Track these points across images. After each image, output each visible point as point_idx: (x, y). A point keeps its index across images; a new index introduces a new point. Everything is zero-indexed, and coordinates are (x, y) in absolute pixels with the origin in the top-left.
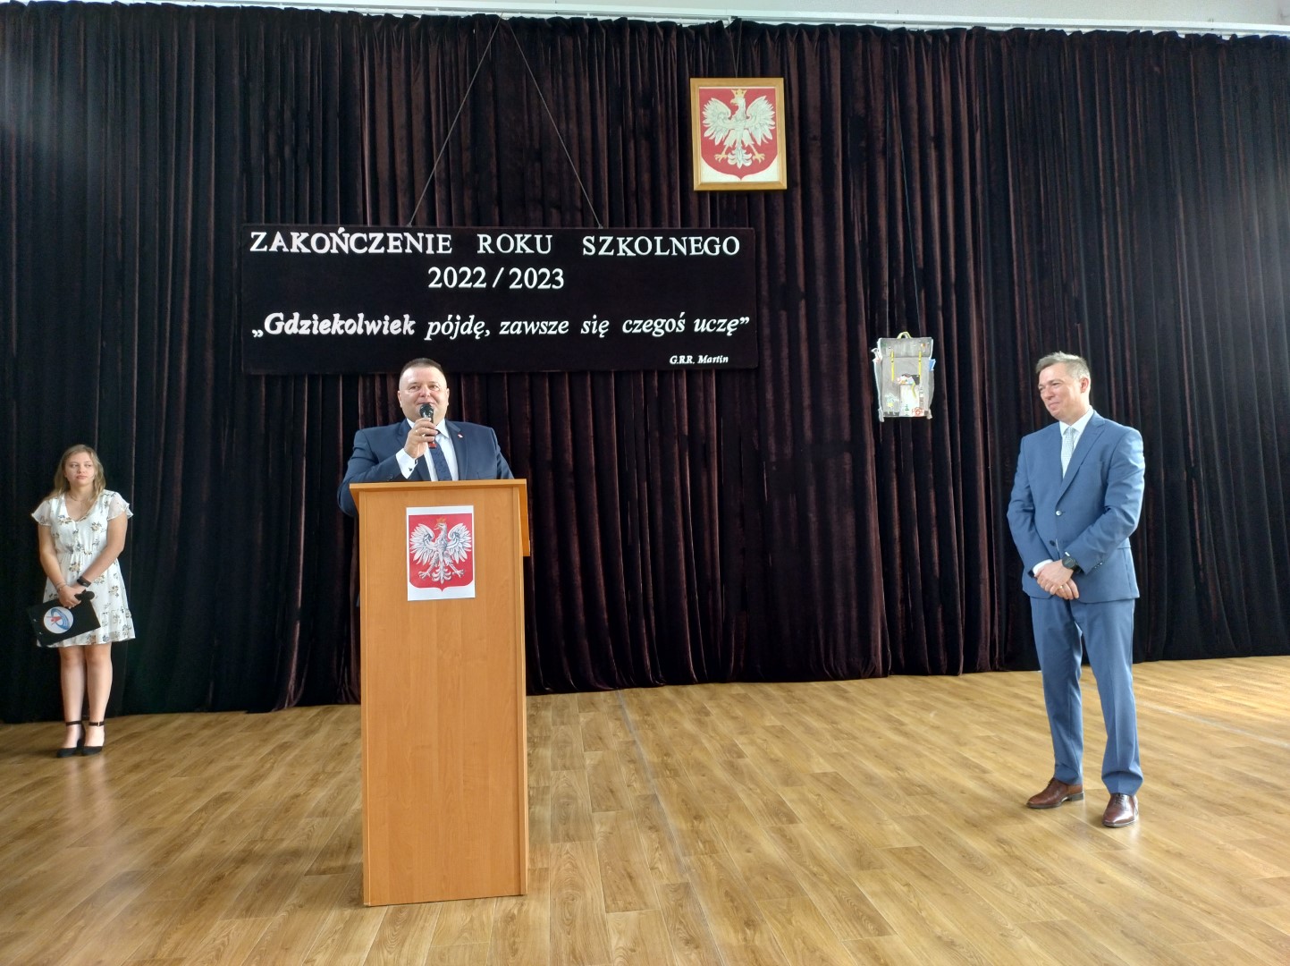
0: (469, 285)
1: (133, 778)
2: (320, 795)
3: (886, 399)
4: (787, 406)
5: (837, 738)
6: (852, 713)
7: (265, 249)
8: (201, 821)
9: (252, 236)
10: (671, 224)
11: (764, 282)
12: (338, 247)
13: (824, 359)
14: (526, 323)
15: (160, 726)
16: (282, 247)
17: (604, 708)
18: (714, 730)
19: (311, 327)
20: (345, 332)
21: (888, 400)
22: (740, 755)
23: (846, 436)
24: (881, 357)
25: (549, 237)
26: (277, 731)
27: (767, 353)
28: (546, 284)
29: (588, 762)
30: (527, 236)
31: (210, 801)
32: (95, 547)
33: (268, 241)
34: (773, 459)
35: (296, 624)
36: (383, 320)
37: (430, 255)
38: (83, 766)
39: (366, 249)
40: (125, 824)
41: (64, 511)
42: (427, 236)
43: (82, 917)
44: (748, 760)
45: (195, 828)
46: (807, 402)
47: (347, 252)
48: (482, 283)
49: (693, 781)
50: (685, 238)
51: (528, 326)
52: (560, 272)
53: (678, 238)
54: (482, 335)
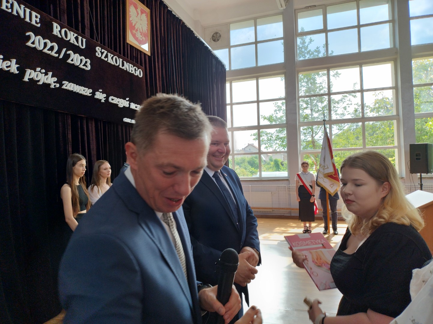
0: (49, 52)
25: (84, 40)
30: (76, 35)
42: (26, 9)
50: (128, 64)
51: (76, 87)
52: (89, 61)
53: (126, 62)
54: (55, 86)
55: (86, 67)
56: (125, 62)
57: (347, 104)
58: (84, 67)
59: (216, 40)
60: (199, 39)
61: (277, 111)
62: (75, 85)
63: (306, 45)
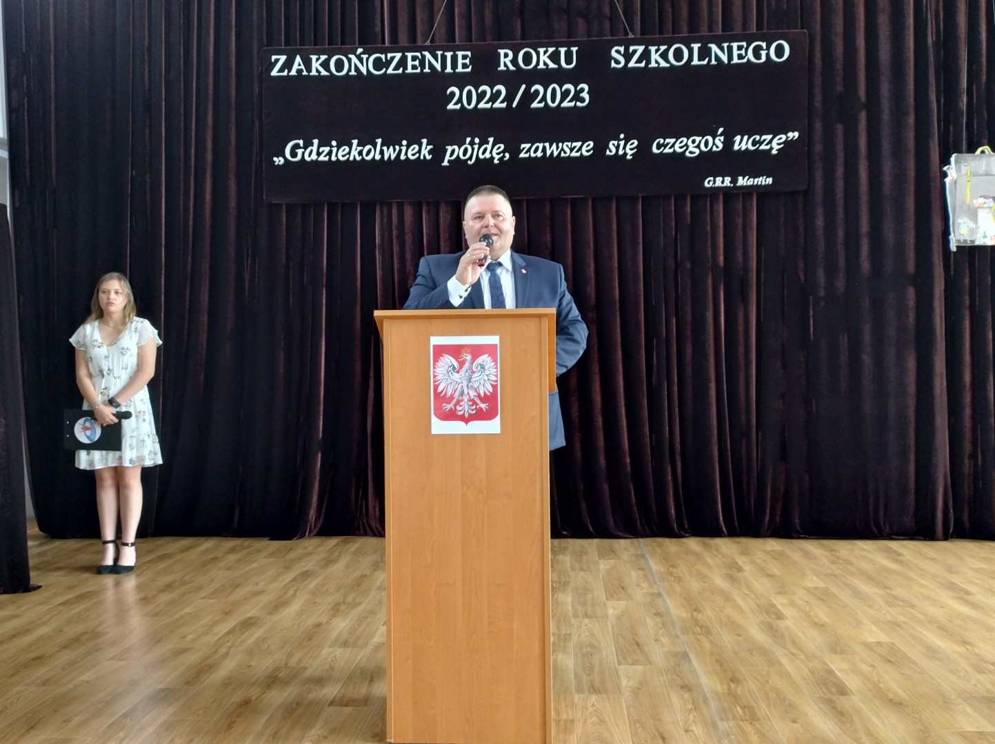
0: (489, 106)
1: (165, 598)
2: (341, 625)
3: (959, 224)
4: (841, 233)
5: (891, 605)
6: (908, 579)
7: (285, 73)
8: (229, 644)
9: (273, 60)
10: (710, 30)
11: (818, 91)
12: (357, 69)
13: (887, 179)
14: (547, 145)
15: (188, 548)
16: (302, 71)
17: (625, 556)
18: (748, 587)
19: (330, 153)
20: (363, 158)
21: (962, 226)
22: (780, 616)
23: (911, 267)
24: (955, 176)
25: (574, 49)
26: (299, 559)
27: (818, 174)
28: (571, 101)
29: (611, 611)
30: (551, 50)
31: (237, 625)
32: (124, 371)
33: (288, 65)
34: (822, 293)
35: (317, 455)
36: (401, 145)
37: (449, 74)
38: (117, 584)
39: (384, 69)
40: (159, 641)
41: (97, 336)
42: (446, 53)
43: (123, 728)
44: (788, 623)
45: (223, 650)
46: (864, 228)
47: (365, 73)
48: (502, 102)
49: (727, 640)
51: (550, 148)
52: (585, 88)
53: (718, 44)
54: (501, 159)
55: (583, 100)
56: (714, 47)
58: (574, 104)
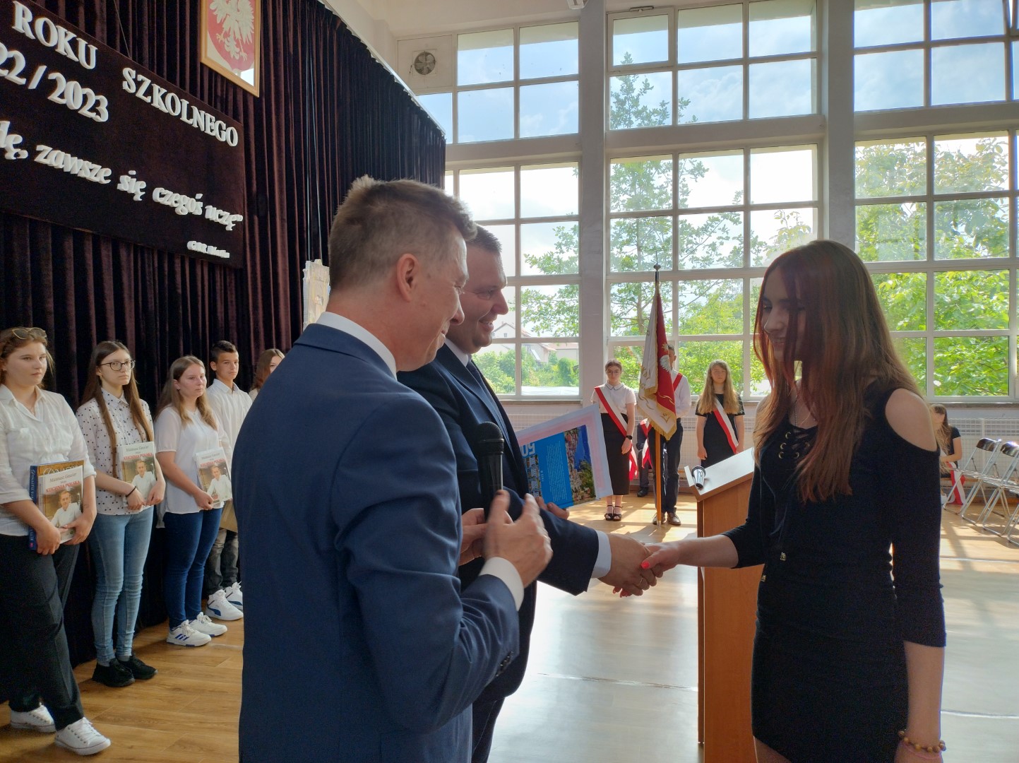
0: (5, 73)
3: (307, 311)
24: (309, 277)
25: (93, 49)
27: (248, 256)
28: (90, 111)
30: (72, 35)
50: (203, 112)
51: (72, 161)
52: (104, 102)
53: (199, 109)
54: (17, 155)
55: (98, 113)
56: (195, 109)
57: (719, 238)
58: (93, 115)
59: (425, 71)
60: (380, 66)
61: (562, 246)
62: (69, 155)
63: (635, 94)
